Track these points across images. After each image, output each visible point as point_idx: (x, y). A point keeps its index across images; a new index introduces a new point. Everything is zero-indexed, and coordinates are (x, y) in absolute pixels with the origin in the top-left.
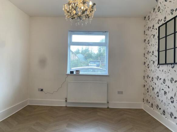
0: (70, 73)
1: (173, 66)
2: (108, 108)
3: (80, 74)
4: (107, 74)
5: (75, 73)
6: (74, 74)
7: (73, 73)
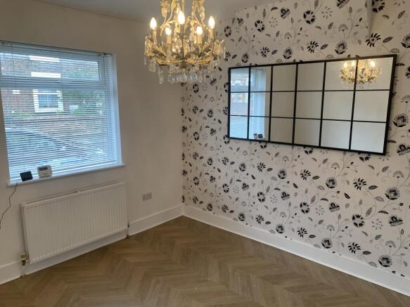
0: (21, 181)
1: (263, 144)
2: (128, 237)
3: (53, 176)
4: (121, 163)
5: (36, 176)
6: (34, 179)
7: (31, 178)
